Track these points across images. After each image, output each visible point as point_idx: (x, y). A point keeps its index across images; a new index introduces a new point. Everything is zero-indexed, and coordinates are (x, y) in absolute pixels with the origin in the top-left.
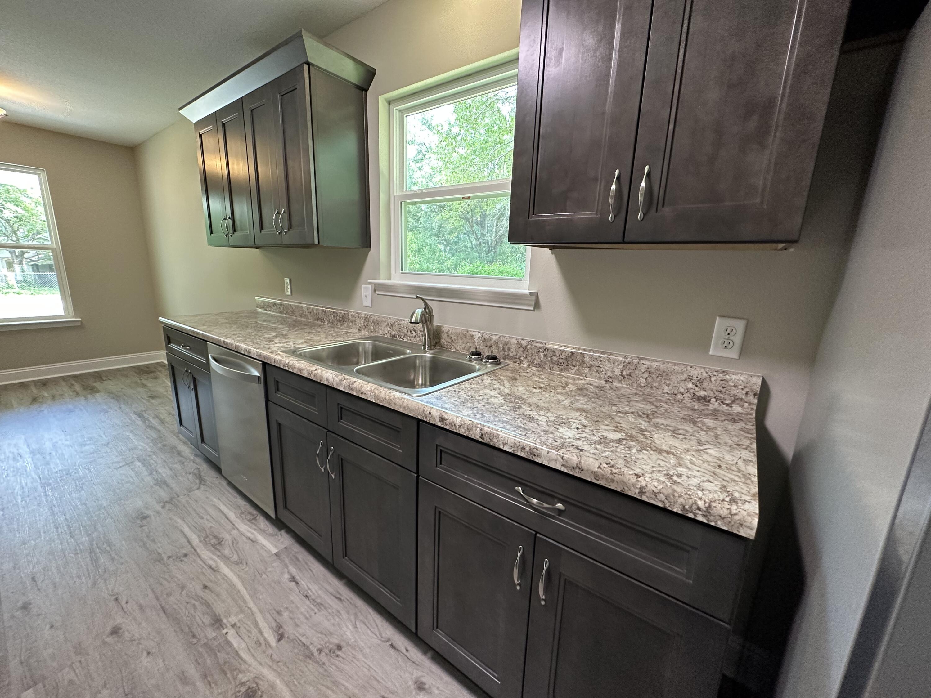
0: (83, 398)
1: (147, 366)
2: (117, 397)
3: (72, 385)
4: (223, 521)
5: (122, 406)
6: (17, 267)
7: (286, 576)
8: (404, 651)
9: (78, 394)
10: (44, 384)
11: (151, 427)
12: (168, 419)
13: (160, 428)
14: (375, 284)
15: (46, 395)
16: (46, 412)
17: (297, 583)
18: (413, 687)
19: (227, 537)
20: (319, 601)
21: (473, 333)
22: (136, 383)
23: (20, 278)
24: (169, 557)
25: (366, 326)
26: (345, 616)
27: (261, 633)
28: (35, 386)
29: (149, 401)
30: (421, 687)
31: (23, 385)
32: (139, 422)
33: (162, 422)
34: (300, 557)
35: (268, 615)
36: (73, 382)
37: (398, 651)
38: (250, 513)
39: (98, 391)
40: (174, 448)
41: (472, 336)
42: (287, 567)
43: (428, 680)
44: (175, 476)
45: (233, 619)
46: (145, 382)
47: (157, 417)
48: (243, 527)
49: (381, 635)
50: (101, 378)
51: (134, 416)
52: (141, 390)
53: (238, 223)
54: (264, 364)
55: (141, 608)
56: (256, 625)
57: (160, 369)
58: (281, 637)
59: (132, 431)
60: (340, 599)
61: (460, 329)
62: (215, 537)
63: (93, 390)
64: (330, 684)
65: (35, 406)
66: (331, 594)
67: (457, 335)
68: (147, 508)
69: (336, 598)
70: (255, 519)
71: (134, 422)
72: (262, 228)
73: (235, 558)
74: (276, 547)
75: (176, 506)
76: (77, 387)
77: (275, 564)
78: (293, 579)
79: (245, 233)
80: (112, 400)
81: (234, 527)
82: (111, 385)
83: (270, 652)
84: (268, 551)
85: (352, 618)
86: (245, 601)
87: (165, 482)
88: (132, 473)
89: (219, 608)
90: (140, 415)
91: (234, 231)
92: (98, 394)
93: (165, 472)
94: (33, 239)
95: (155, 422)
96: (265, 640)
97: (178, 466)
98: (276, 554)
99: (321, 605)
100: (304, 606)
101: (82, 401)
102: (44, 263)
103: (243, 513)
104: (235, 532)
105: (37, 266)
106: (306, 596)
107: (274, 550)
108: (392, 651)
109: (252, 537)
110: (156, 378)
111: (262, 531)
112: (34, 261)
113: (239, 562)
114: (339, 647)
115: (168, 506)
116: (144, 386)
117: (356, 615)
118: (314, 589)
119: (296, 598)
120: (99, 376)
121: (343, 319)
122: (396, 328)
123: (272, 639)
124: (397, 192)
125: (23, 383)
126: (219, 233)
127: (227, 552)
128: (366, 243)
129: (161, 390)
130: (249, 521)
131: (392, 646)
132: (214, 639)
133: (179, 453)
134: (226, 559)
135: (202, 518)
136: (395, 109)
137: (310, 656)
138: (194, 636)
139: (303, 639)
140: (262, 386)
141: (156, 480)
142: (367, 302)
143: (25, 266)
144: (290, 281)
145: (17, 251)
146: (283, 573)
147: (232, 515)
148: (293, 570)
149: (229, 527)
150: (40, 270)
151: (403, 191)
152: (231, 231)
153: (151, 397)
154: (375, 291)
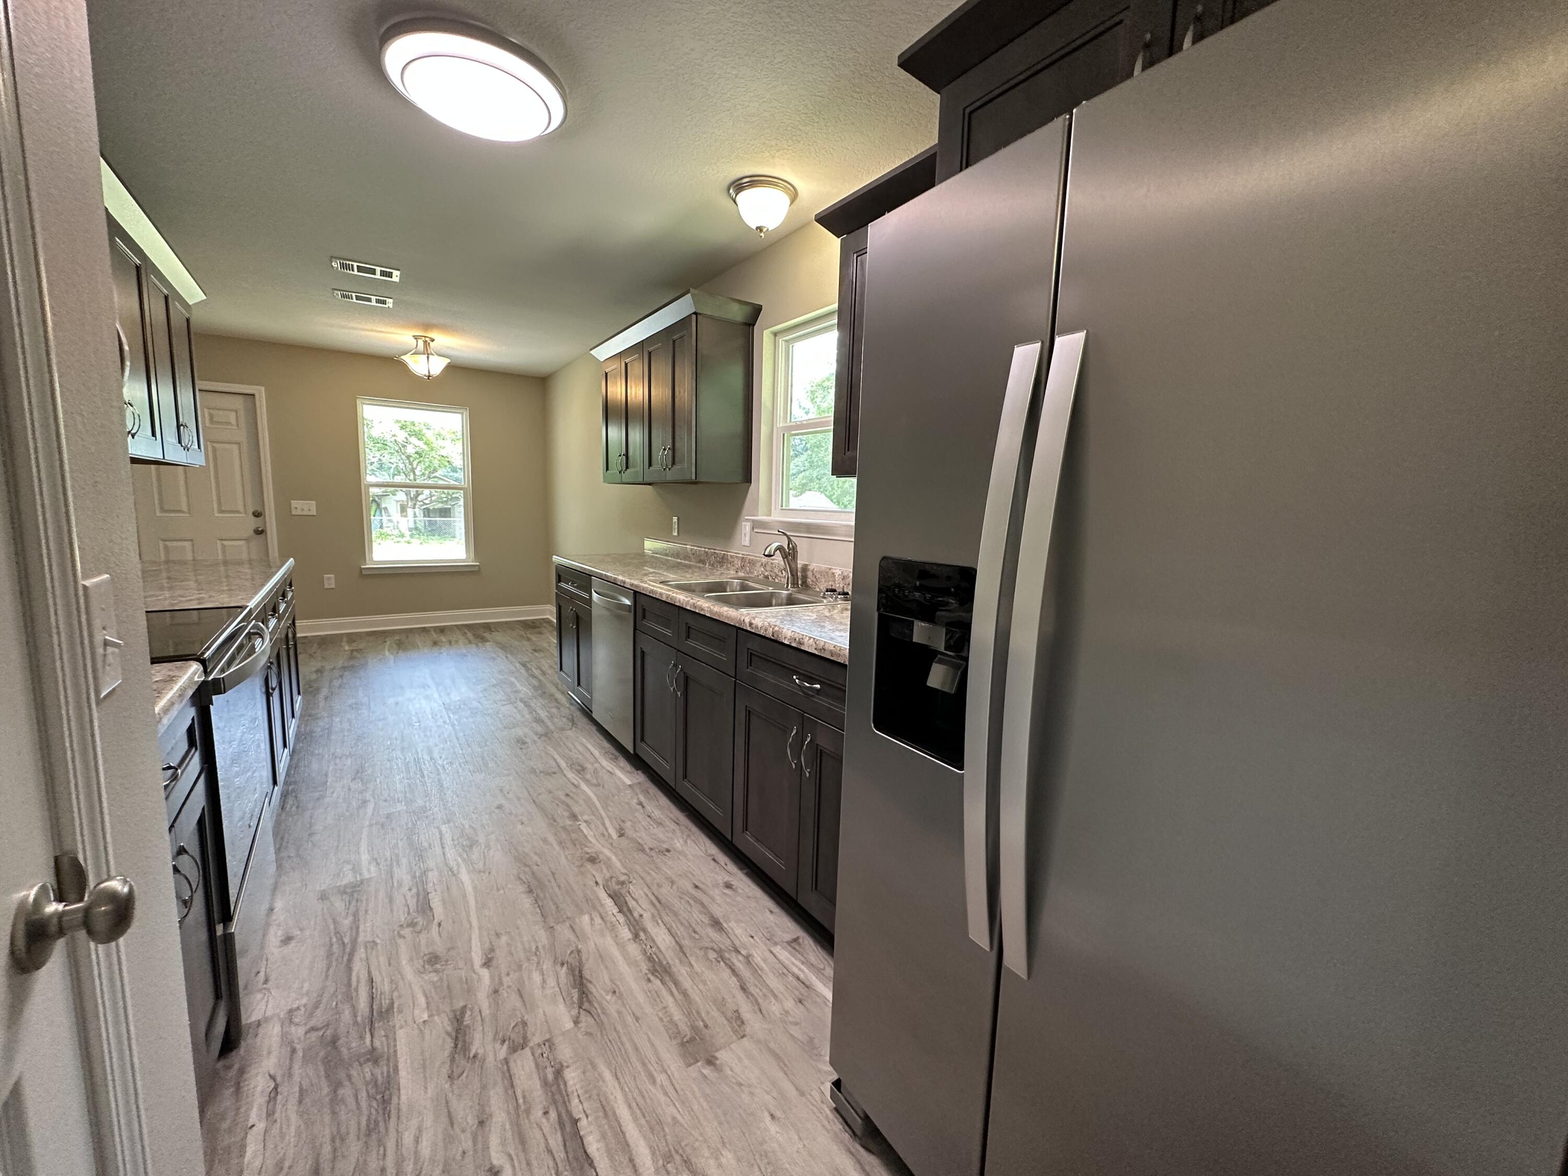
0: (474, 646)
1: (533, 621)
2: (503, 647)
3: (466, 633)
4: (588, 755)
5: (509, 655)
6: (410, 511)
7: (635, 801)
8: (724, 865)
9: (470, 642)
10: (442, 630)
11: (534, 676)
12: (550, 672)
13: (541, 678)
14: (753, 521)
15: (444, 640)
16: (445, 654)
17: (643, 807)
18: (722, 884)
19: (589, 766)
20: (659, 821)
21: (834, 571)
22: (522, 636)
23: (412, 526)
24: (541, 772)
25: (743, 567)
26: (679, 834)
27: (606, 829)
28: (435, 631)
29: (532, 653)
30: (728, 886)
31: (424, 630)
32: (523, 671)
33: (544, 673)
34: (650, 791)
35: (615, 821)
36: (466, 631)
37: (718, 863)
38: (613, 754)
39: (488, 641)
40: (552, 695)
41: (833, 574)
42: (637, 794)
43: (735, 883)
44: (551, 717)
45: (586, 817)
46: (530, 636)
47: (539, 668)
48: (606, 763)
49: (706, 851)
50: (490, 629)
51: (518, 665)
52: (525, 643)
53: (631, 459)
54: (636, 593)
55: (519, 799)
56: (604, 825)
57: (545, 625)
58: (621, 835)
59: (516, 678)
60: (678, 824)
61: (824, 566)
62: (580, 765)
63: (484, 640)
64: (653, 867)
65: (436, 649)
66: (671, 819)
67: (821, 572)
68: (526, 737)
69: (675, 822)
70: (616, 759)
71: (519, 671)
72: (650, 465)
73: (595, 781)
74: (631, 781)
75: (550, 739)
76: (469, 635)
77: (627, 792)
78: (640, 804)
79: (636, 469)
80: (500, 650)
81: (597, 761)
82: (498, 636)
83: (611, 841)
84: (624, 783)
85: (685, 837)
86: (597, 810)
87: (543, 722)
88: (515, 710)
89: (576, 809)
90: (524, 665)
91: (627, 467)
92: (488, 644)
93: (543, 714)
94: (429, 478)
95: (537, 672)
96: (609, 834)
97: (554, 710)
98: (630, 785)
99: (660, 824)
100: (645, 822)
101: (473, 648)
102: (436, 507)
103: (606, 753)
104: (597, 765)
105: (428, 509)
106: (649, 816)
107: (628, 782)
108: (712, 863)
109: (611, 770)
110: (541, 633)
111: (622, 769)
112: (426, 504)
113: (599, 785)
114: (668, 851)
115: (543, 738)
116: (529, 639)
117: (689, 836)
118: (657, 813)
119: (639, 816)
120: (488, 627)
121: (723, 561)
122: (768, 568)
123: (615, 836)
124: (780, 424)
125: (424, 628)
126: (614, 469)
127: (588, 776)
128: (747, 477)
129: (545, 645)
130: (611, 759)
131: (714, 860)
132: (570, 825)
133: (556, 700)
134: (587, 781)
135: (571, 751)
136: (781, 341)
137: (643, 851)
138: (555, 821)
139: (640, 840)
140: (632, 614)
141: (535, 718)
142: (746, 541)
143: (417, 510)
144: (678, 519)
145: (413, 491)
146: (632, 798)
147: (596, 753)
148: (642, 798)
149: (592, 760)
150: (431, 515)
151: (786, 422)
152: (624, 469)
153: (535, 650)
154: (753, 529)
